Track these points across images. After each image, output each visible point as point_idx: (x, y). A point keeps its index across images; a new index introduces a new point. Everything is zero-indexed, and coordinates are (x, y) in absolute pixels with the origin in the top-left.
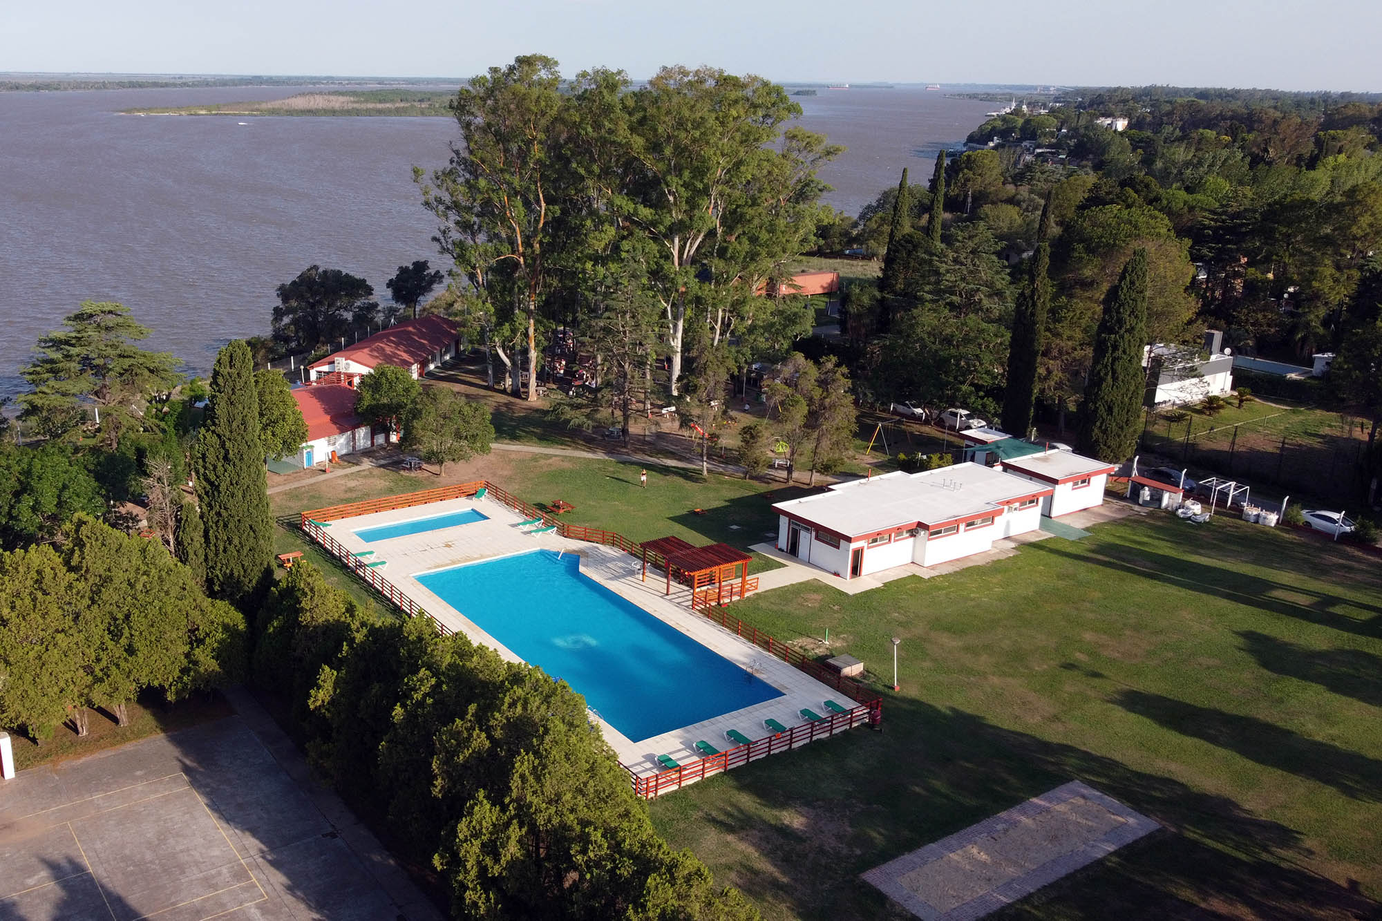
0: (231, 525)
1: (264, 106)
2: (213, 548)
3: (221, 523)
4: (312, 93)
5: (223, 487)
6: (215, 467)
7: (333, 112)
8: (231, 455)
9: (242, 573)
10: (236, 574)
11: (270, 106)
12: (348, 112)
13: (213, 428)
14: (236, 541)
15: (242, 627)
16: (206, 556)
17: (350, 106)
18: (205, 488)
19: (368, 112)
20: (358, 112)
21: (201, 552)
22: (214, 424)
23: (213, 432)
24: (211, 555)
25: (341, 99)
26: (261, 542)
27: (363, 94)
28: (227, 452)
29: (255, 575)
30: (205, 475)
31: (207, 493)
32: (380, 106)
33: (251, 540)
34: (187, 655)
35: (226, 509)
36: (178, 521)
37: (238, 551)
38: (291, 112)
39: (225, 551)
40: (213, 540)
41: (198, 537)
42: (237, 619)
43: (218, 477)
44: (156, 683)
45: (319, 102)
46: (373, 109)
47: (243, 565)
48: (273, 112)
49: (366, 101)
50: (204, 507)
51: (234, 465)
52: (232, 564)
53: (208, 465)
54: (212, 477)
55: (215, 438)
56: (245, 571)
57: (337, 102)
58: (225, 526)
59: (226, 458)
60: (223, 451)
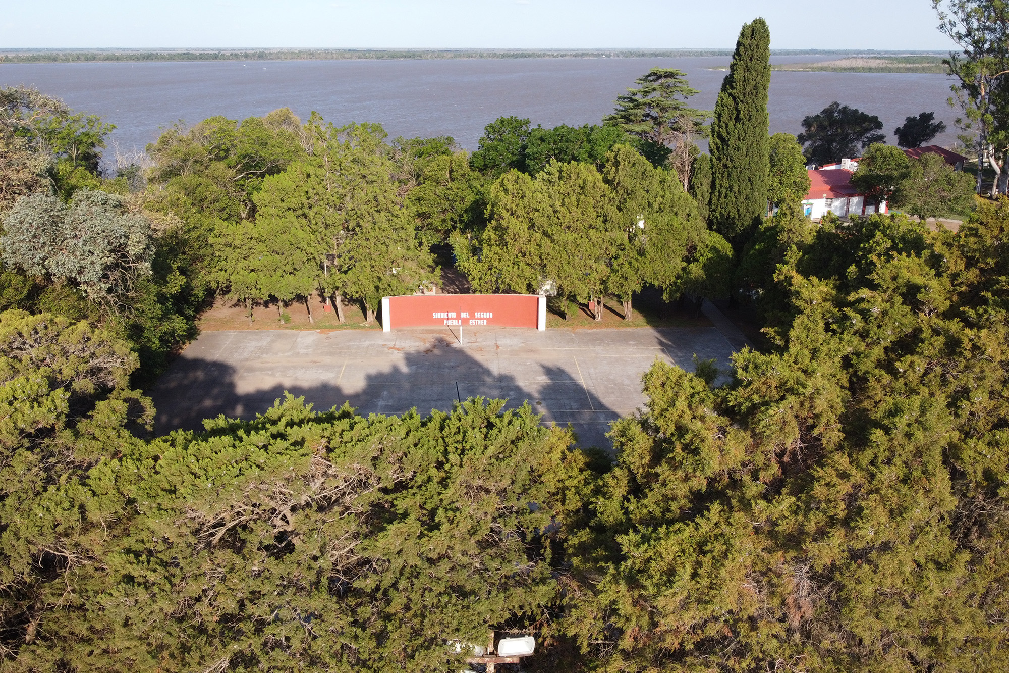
0: (734, 175)
1: (815, 65)
2: (717, 194)
3: (726, 174)
4: (855, 58)
5: (732, 142)
6: (727, 125)
7: (870, 70)
8: (742, 115)
9: (737, 216)
10: (732, 216)
11: (820, 65)
12: (882, 70)
13: (730, 91)
14: (736, 189)
15: (730, 253)
16: (711, 199)
17: (884, 65)
18: (716, 144)
19: (899, 70)
20: (890, 70)
21: (707, 195)
22: (732, 88)
23: (730, 95)
24: (715, 200)
25: (878, 61)
26: (756, 194)
27: (897, 58)
28: (738, 112)
29: (747, 221)
30: (719, 133)
31: (718, 149)
32: (909, 66)
33: (748, 190)
34: (683, 269)
35: (731, 160)
36: (693, 169)
37: (736, 198)
38: (835, 70)
39: (726, 197)
40: (718, 186)
41: (706, 182)
42: (726, 247)
43: (728, 133)
44: (656, 283)
45: (860, 63)
46: (903, 68)
47: (738, 210)
48: (822, 69)
49: (899, 63)
50: (714, 160)
51: (743, 124)
52: (730, 208)
53: (722, 123)
54: (725, 134)
55: (730, 100)
56: (739, 216)
57: (874, 64)
58: (729, 175)
59: (737, 119)
60: (735, 112)
